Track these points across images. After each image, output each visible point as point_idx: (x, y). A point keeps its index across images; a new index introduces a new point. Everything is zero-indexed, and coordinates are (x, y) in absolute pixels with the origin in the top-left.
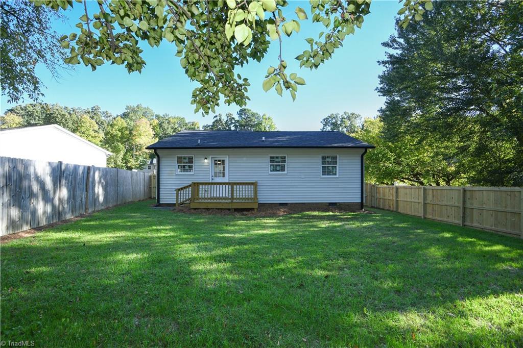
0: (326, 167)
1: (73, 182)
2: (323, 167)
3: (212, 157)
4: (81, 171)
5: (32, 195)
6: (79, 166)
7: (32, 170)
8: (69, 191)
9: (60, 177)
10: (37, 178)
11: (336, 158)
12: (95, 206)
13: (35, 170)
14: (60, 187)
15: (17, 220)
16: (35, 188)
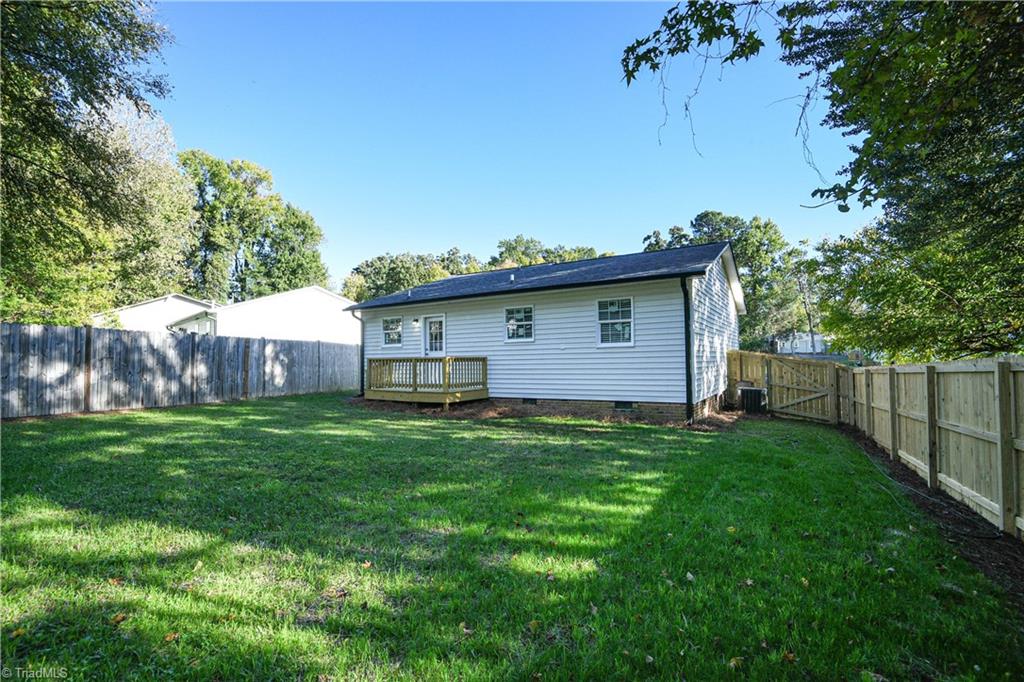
0: (608, 324)
1: (217, 358)
2: (602, 324)
3: (426, 318)
4: (231, 343)
5: (144, 369)
6: (227, 339)
7: (144, 342)
8: (210, 369)
9: (193, 351)
10: (153, 350)
11: (628, 304)
12: (264, 390)
13: (149, 340)
14: (193, 364)
15: (122, 395)
16: (150, 361)
